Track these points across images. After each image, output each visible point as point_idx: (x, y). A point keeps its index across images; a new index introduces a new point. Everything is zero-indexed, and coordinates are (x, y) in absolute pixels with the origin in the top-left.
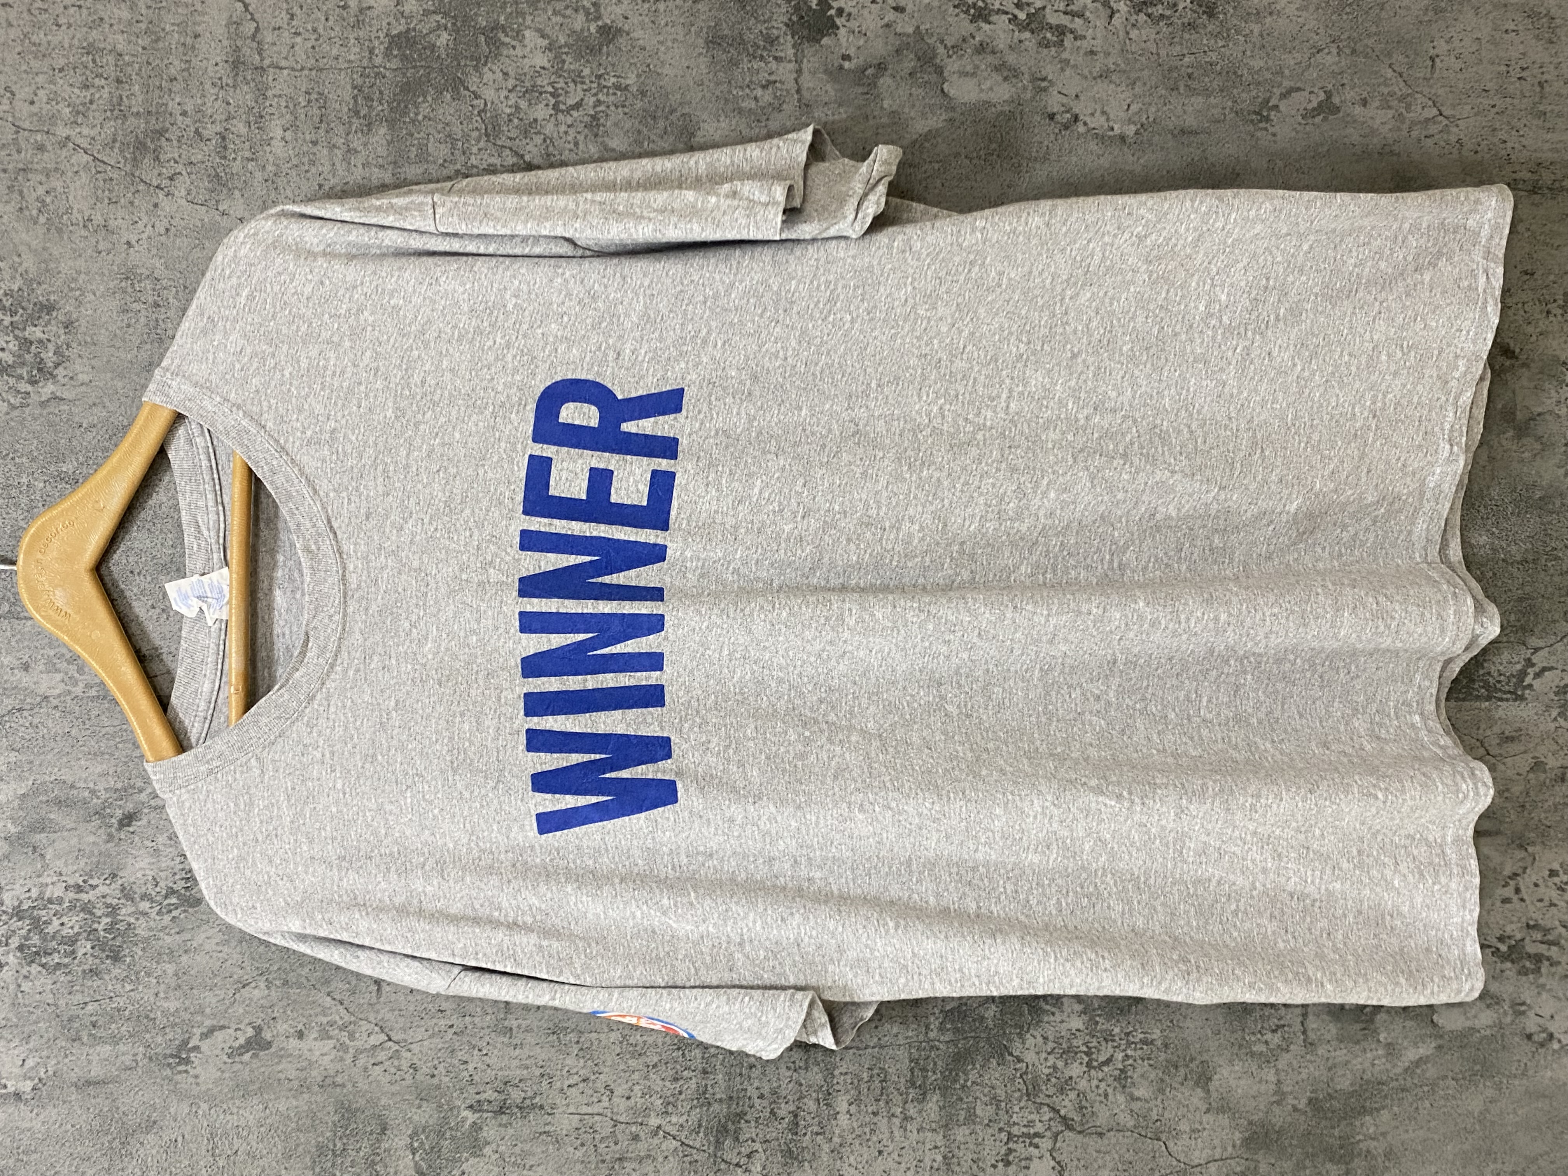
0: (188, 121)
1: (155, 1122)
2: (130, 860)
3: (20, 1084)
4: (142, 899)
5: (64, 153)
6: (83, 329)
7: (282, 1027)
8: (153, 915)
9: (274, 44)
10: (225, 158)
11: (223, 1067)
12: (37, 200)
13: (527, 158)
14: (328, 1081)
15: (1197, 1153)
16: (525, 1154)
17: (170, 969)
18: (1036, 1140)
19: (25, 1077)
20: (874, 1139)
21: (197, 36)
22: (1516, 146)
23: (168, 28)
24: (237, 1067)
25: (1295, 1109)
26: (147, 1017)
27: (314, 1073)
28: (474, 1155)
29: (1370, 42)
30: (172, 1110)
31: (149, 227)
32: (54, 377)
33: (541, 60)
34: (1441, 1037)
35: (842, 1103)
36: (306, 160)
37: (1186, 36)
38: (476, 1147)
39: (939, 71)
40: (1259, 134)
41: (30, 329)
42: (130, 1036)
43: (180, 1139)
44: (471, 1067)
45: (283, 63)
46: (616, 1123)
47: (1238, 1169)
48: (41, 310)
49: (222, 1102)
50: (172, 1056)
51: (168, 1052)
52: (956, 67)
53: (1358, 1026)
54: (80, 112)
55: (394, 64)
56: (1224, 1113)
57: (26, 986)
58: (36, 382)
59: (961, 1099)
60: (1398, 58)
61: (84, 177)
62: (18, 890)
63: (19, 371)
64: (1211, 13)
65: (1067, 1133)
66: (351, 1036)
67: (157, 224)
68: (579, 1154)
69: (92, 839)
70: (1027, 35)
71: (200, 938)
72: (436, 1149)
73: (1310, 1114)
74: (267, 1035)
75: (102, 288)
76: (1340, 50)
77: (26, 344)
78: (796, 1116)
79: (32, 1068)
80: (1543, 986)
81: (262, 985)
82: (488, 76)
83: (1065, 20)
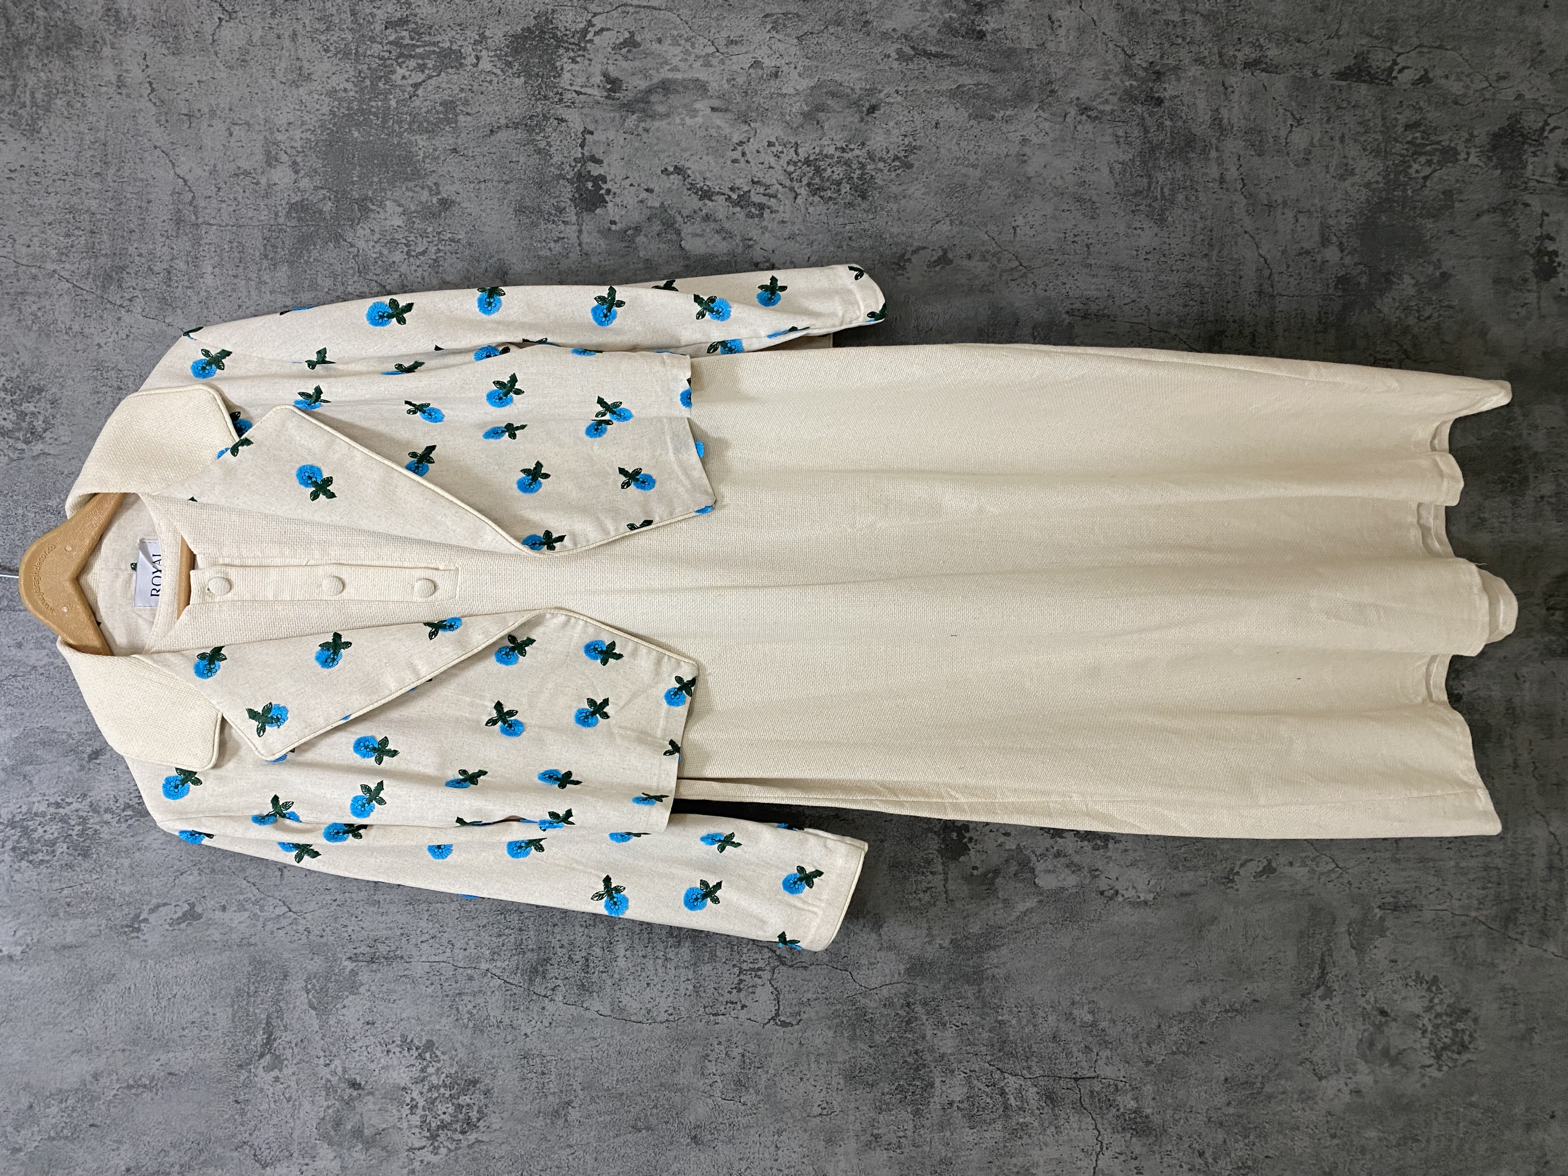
0: (143, 260)
1: (114, 975)
2: (97, 784)
3: (12, 949)
4: (106, 812)
5: (52, 281)
6: (64, 405)
7: (210, 904)
8: (114, 823)
9: (205, 208)
10: (170, 286)
11: (166, 933)
12: (31, 314)
13: (388, 288)
14: (245, 941)
15: (873, 980)
16: (390, 992)
17: (127, 862)
18: (759, 973)
19: (16, 944)
20: (644, 974)
21: (149, 202)
22: (1074, 287)
23: (128, 196)
24: (176, 932)
25: (941, 947)
26: (109, 898)
27: (234, 936)
28: (352, 993)
29: (972, 216)
30: (127, 966)
31: (114, 334)
32: (43, 438)
33: (398, 221)
34: (1041, 894)
35: (620, 949)
36: (229, 288)
37: (847, 211)
38: (354, 989)
39: (678, 233)
40: (898, 278)
41: (25, 405)
42: (97, 912)
43: (133, 987)
44: (350, 929)
45: (212, 222)
46: (456, 968)
47: (903, 991)
48: (33, 392)
49: (165, 959)
50: (127, 926)
51: (125, 923)
52: (689, 230)
53: (984, 887)
54: (63, 254)
55: (294, 223)
56: (891, 950)
57: (17, 877)
58: (30, 442)
59: (705, 945)
60: (991, 227)
61: (66, 299)
62: (12, 807)
63: (17, 434)
64: (864, 197)
65: (783, 968)
66: (262, 909)
67: (121, 332)
68: (429, 990)
69: (68, 769)
70: (738, 209)
71: (149, 839)
72: (324, 990)
73: (952, 950)
74: (199, 909)
75: (79, 376)
76: (952, 222)
77: (22, 415)
78: (587, 960)
79: (21, 937)
80: (1110, 857)
81: (196, 873)
82: (360, 232)
83: (764, 200)
